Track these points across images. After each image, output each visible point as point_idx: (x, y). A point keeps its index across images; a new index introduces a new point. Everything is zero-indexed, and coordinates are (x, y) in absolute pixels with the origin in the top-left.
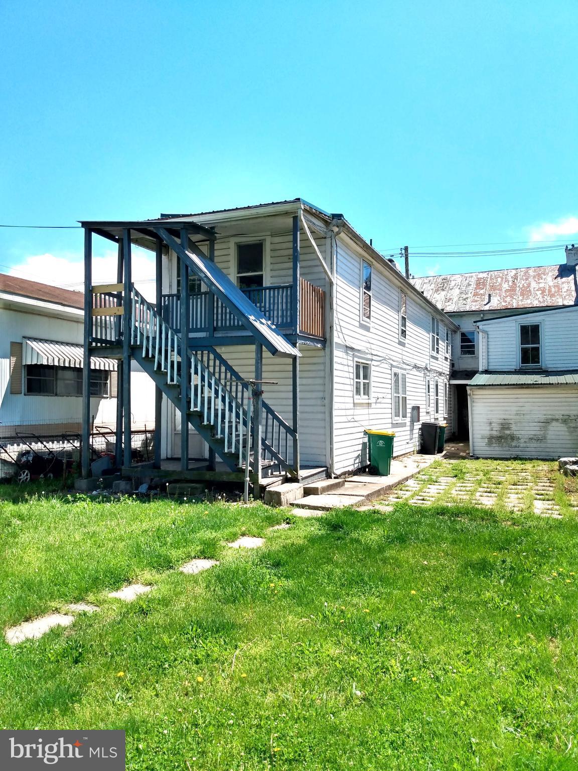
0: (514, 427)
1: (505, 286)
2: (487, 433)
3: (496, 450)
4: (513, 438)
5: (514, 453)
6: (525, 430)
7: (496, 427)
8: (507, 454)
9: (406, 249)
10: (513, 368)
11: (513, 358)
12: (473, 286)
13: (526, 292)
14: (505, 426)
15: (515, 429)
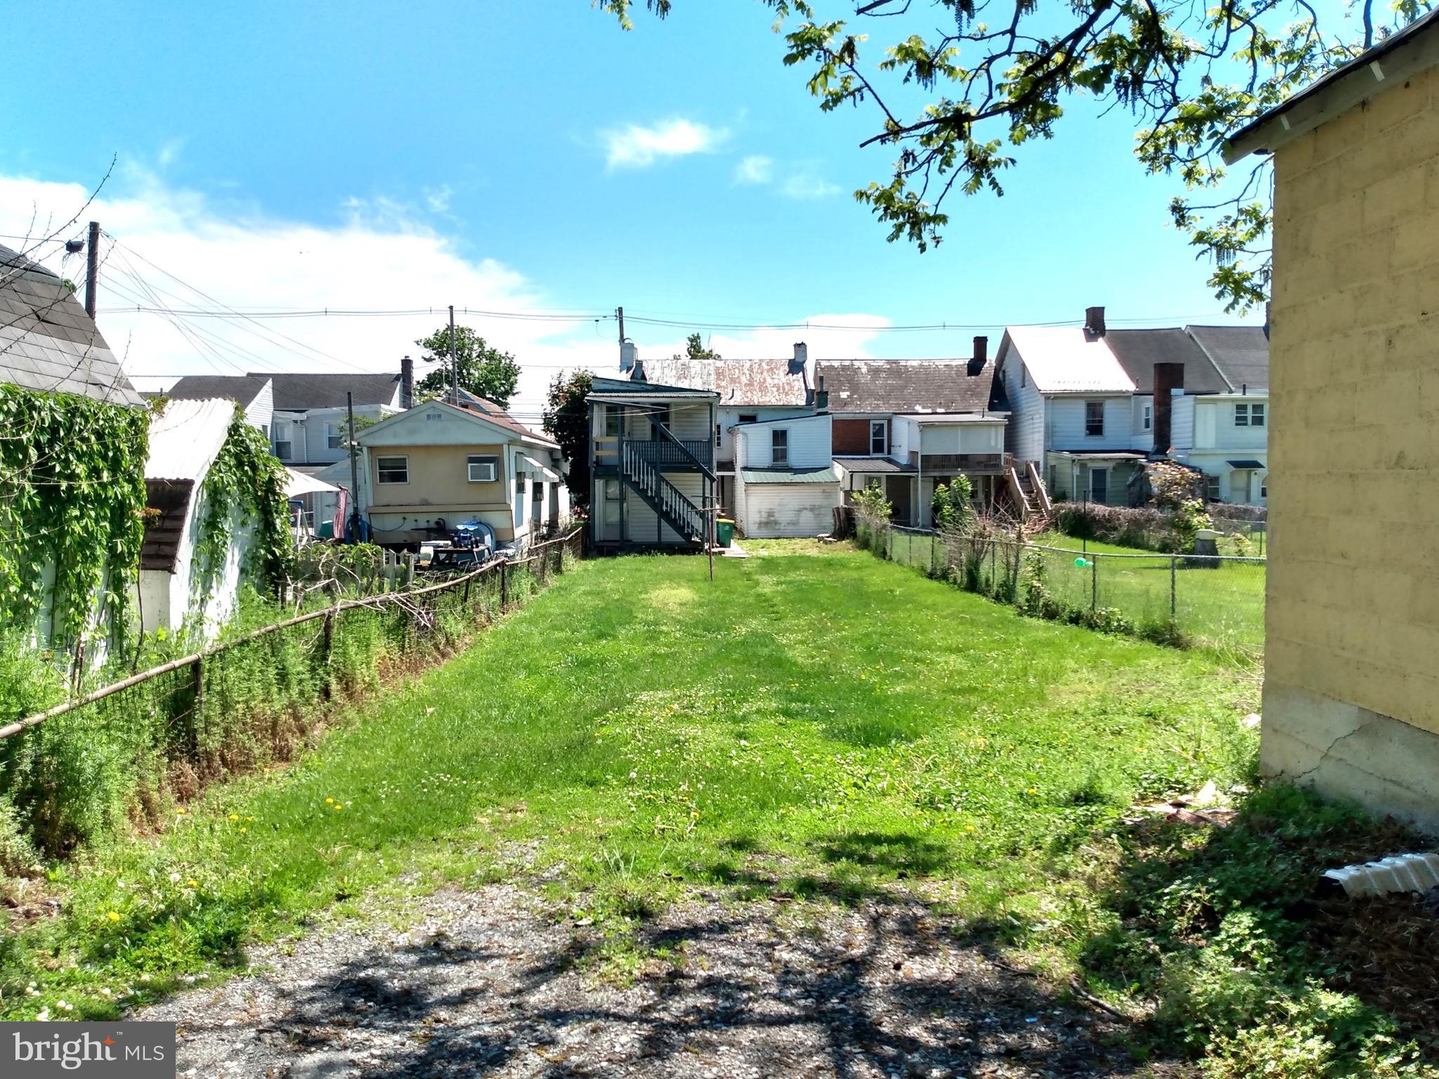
0: (777, 515)
1: (744, 380)
2: (758, 520)
3: (764, 532)
4: (776, 523)
5: (777, 534)
6: (784, 517)
7: (765, 515)
8: (773, 535)
9: (620, 310)
10: (766, 465)
11: (766, 458)
12: (713, 377)
13: (763, 388)
14: (770, 514)
15: (778, 517)
